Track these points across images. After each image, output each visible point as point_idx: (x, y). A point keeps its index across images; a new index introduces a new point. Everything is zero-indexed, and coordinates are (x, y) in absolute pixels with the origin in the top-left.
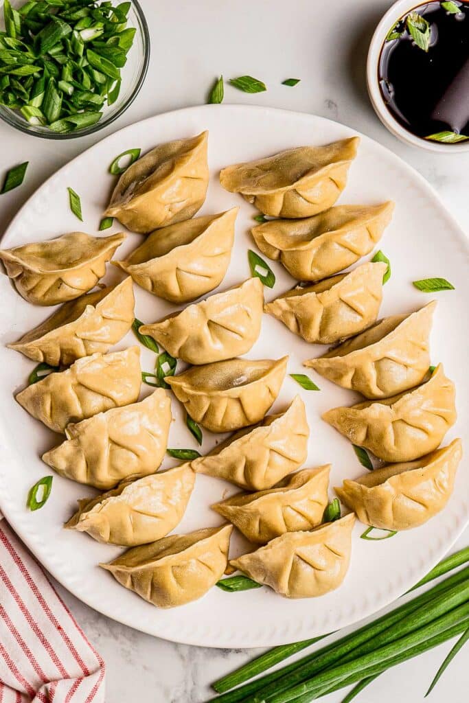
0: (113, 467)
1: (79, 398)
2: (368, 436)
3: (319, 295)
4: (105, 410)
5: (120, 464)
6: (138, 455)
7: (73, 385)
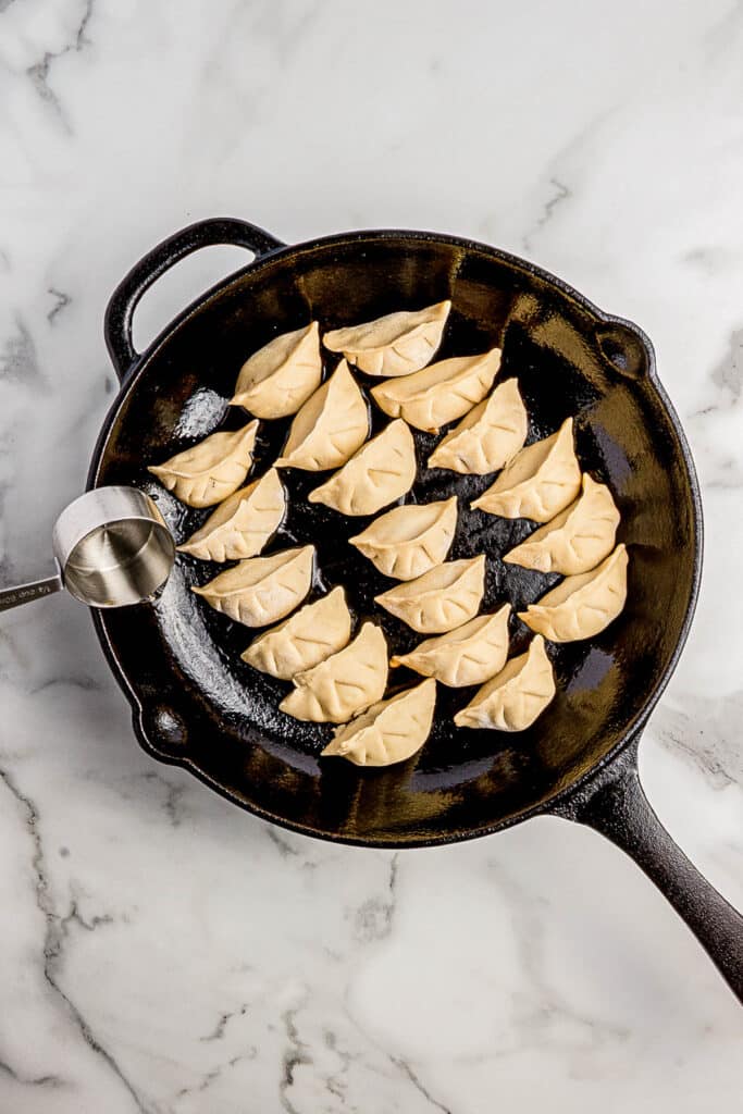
0: (344, 703)
1: (299, 650)
2: (553, 561)
3: (473, 430)
4: (326, 658)
5: (349, 699)
6: (362, 689)
7: (291, 640)
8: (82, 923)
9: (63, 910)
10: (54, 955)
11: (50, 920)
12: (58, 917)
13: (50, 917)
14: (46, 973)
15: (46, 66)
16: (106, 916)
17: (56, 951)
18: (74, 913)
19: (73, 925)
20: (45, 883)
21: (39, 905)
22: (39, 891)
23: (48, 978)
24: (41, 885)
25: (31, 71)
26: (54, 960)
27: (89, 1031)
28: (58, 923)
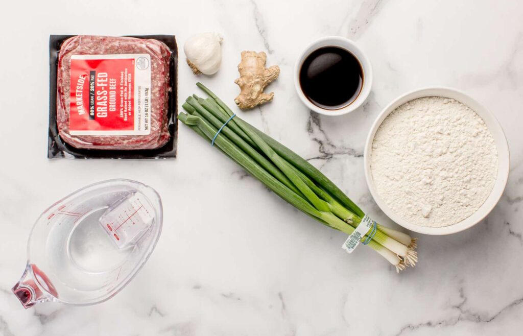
8: (463, 303)
9: (457, 313)
10: (479, 318)
11: (461, 319)
12: (460, 315)
13: (459, 319)
14: (488, 322)
15: (41, 315)
16: (460, 291)
17: (477, 317)
18: (458, 307)
19: (464, 308)
20: (443, 322)
21: (454, 325)
22: (447, 325)
23: (490, 321)
24: (444, 323)
25: (43, 323)
26: (481, 317)
27: (517, 301)
28: (463, 316)
